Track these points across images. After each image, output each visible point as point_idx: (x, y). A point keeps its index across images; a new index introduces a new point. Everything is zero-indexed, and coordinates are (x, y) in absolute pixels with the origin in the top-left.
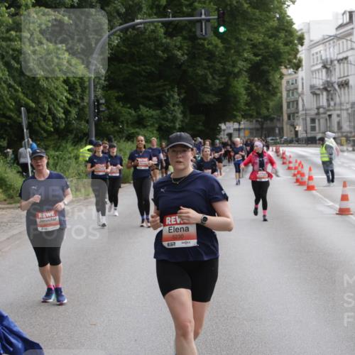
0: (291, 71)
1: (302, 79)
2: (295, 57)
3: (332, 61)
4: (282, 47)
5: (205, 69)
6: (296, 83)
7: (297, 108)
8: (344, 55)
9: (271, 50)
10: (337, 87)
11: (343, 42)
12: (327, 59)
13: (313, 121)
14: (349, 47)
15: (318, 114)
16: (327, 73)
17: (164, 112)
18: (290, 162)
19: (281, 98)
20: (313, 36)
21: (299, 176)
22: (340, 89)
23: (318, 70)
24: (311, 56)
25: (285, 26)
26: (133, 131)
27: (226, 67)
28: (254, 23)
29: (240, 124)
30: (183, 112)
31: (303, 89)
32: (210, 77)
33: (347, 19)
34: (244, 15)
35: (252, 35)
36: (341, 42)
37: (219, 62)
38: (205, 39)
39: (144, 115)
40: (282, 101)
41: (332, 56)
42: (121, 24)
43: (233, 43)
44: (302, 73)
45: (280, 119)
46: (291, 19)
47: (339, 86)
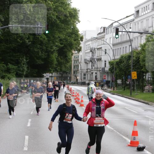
0: (76, 52)
1: (81, 56)
2: (79, 46)
3: (94, 49)
4: (73, 42)
5: (38, 49)
6: (78, 57)
7: (78, 69)
8: (100, 47)
9: (68, 42)
10: (96, 60)
11: (100, 41)
12: (92, 48)
13: (85, 75)
14: (103, 43)
15: (87, 72)
16: (92, 54)
17: (19, 67)
18: (73, 93)
19: (71, 64)
20: (87, 37)
21: (77, 100)
22: (98, 61)
23: (88, 52)
24: (86, 46)
25: (75, 32)
26: (4, 74)
27: (48, 48)
28: (61, 30)
29: (52, 74)
30: (28, 68)
31: (81, 60)
32: (40, 52)
33: (102, 30)
34: (57, 26)
35: (60, 35)
36: (99, 40)
37: (45, 46)
38: (39, 36)
39: (10, 68)
40: (71, 65)
41: (95, 47)
42: (2, 26)
43: (52, 38)
44: (81, 53)
45: (70, 73)
46: (78, 29)
47: (97, 60)
